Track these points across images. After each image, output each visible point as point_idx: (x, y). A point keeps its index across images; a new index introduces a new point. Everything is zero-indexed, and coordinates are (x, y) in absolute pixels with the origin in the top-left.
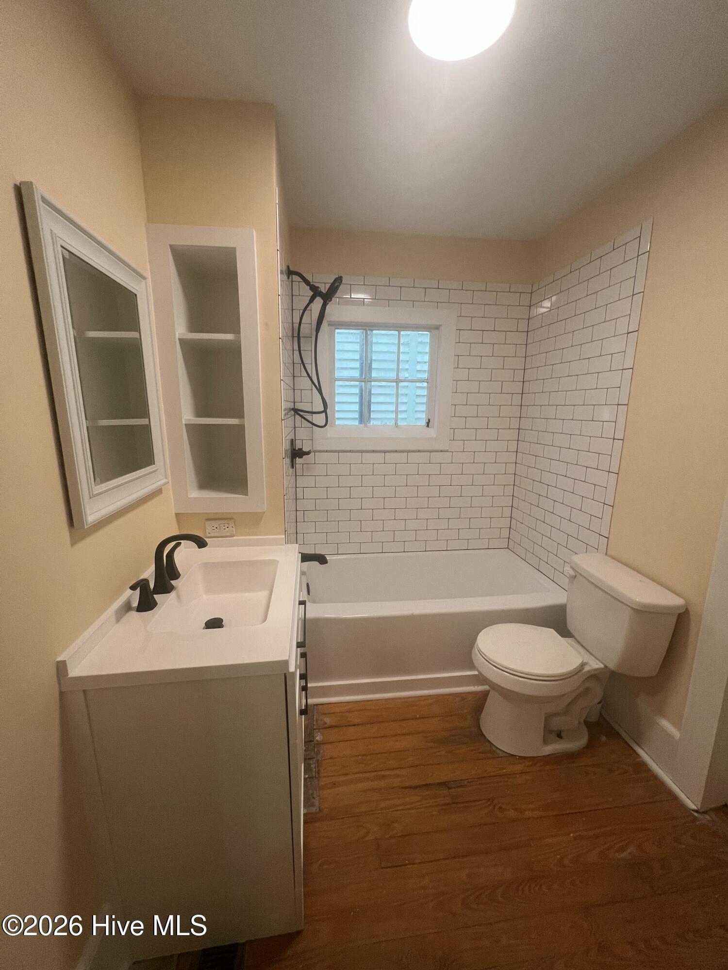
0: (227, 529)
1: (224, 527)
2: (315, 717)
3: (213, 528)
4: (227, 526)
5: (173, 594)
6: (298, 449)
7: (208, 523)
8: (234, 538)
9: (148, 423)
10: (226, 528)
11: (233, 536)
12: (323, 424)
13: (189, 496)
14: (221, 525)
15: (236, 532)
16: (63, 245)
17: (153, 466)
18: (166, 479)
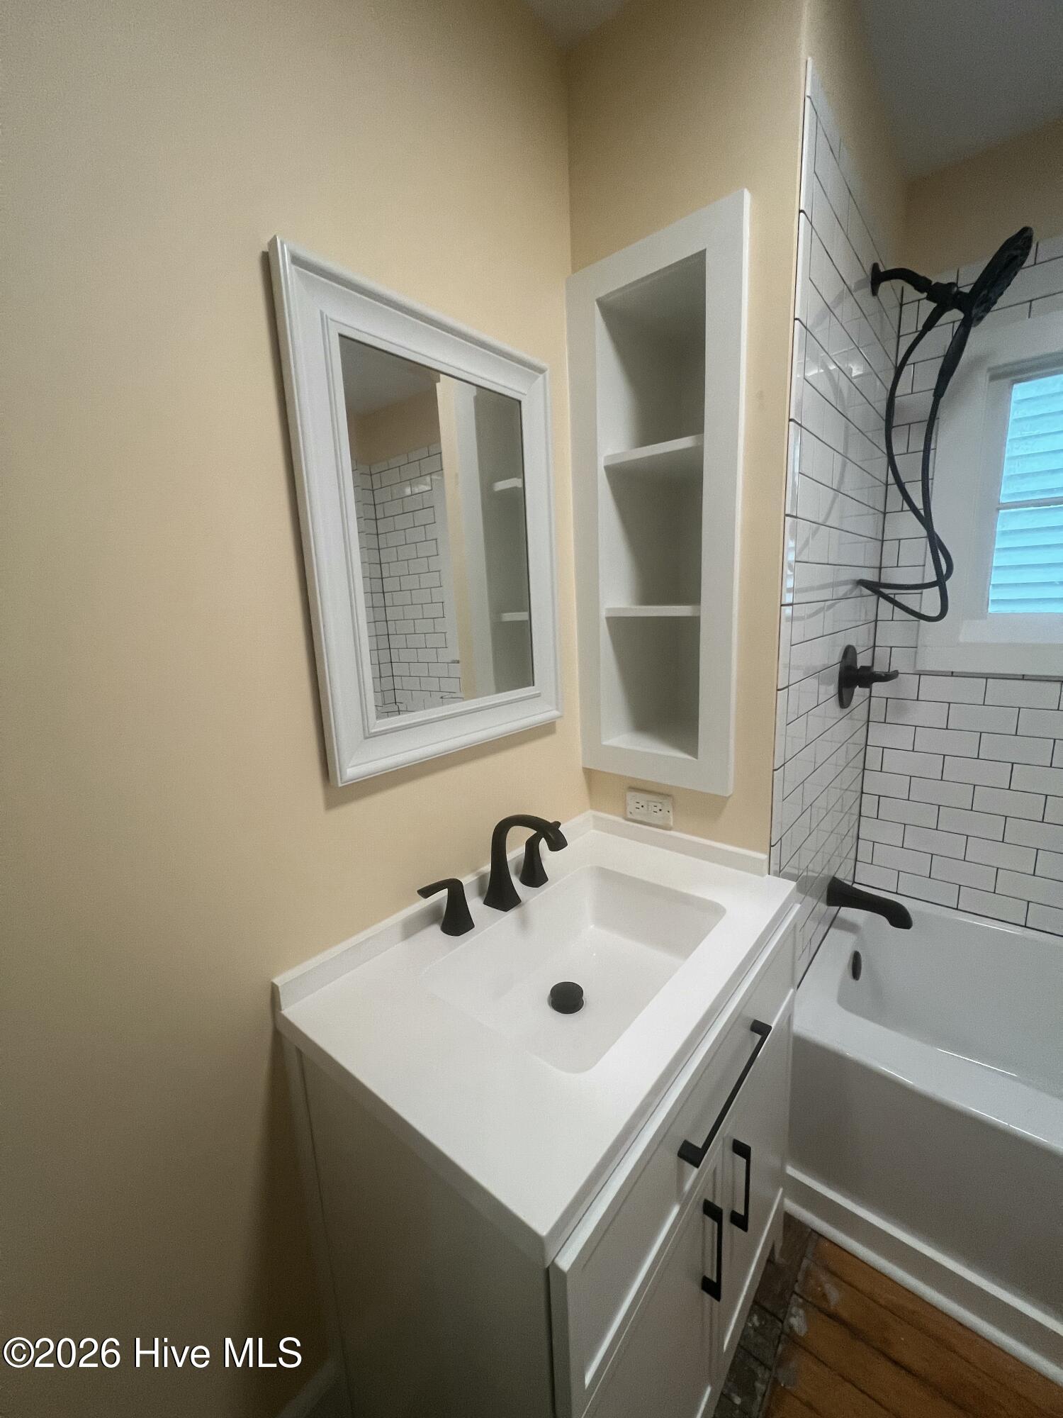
0: (660, 813)
1: (656, 809)
2: (805, 1263)
3: (638, 806)
4: (660, 806)
5: (512, 914)
6: (862, 667)
7: (630, 795)
8: (672, 833)
9: (527, 618)
10: (658, 811)
11: (670, 829)
12: (936, 613)
13: (604, 743)
14: (650, 804)
15: (674, 822)
16: (346, 333)
17: (531, 688)
18: (557, 709)
